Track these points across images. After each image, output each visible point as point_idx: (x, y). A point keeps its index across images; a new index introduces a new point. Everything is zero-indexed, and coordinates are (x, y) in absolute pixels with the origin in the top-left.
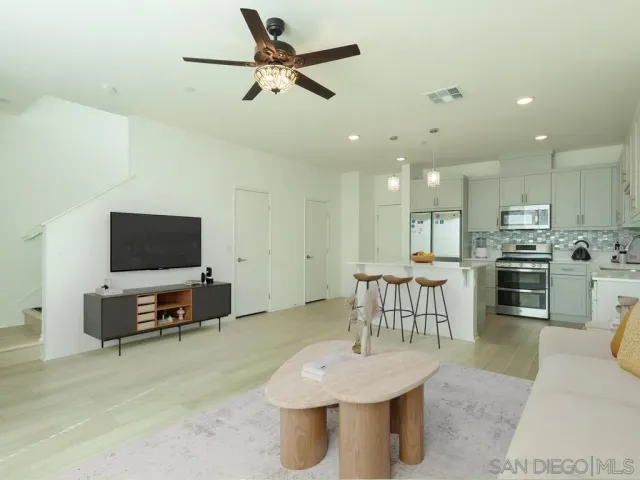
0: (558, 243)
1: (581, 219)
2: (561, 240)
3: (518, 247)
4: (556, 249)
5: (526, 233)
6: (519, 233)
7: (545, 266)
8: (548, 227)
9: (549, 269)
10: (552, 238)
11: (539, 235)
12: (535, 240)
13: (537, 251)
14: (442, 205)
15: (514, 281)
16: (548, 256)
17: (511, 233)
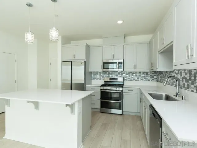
0: (126, 77)
1: (135, 66)
2: (127, 76)
3: (111, 79)
4: (125, 80)
5: (114, 72)
6: (111, 72)
7: (121, 89)
8: (122, 70)
9: (123, 90)
10: (124, 75)
11: (119, 73)
12: (117, 76)
13: (118, 80)
14: (77, 58)
15: (109, 96)
16: (122, 83)
17: (108, 72)
